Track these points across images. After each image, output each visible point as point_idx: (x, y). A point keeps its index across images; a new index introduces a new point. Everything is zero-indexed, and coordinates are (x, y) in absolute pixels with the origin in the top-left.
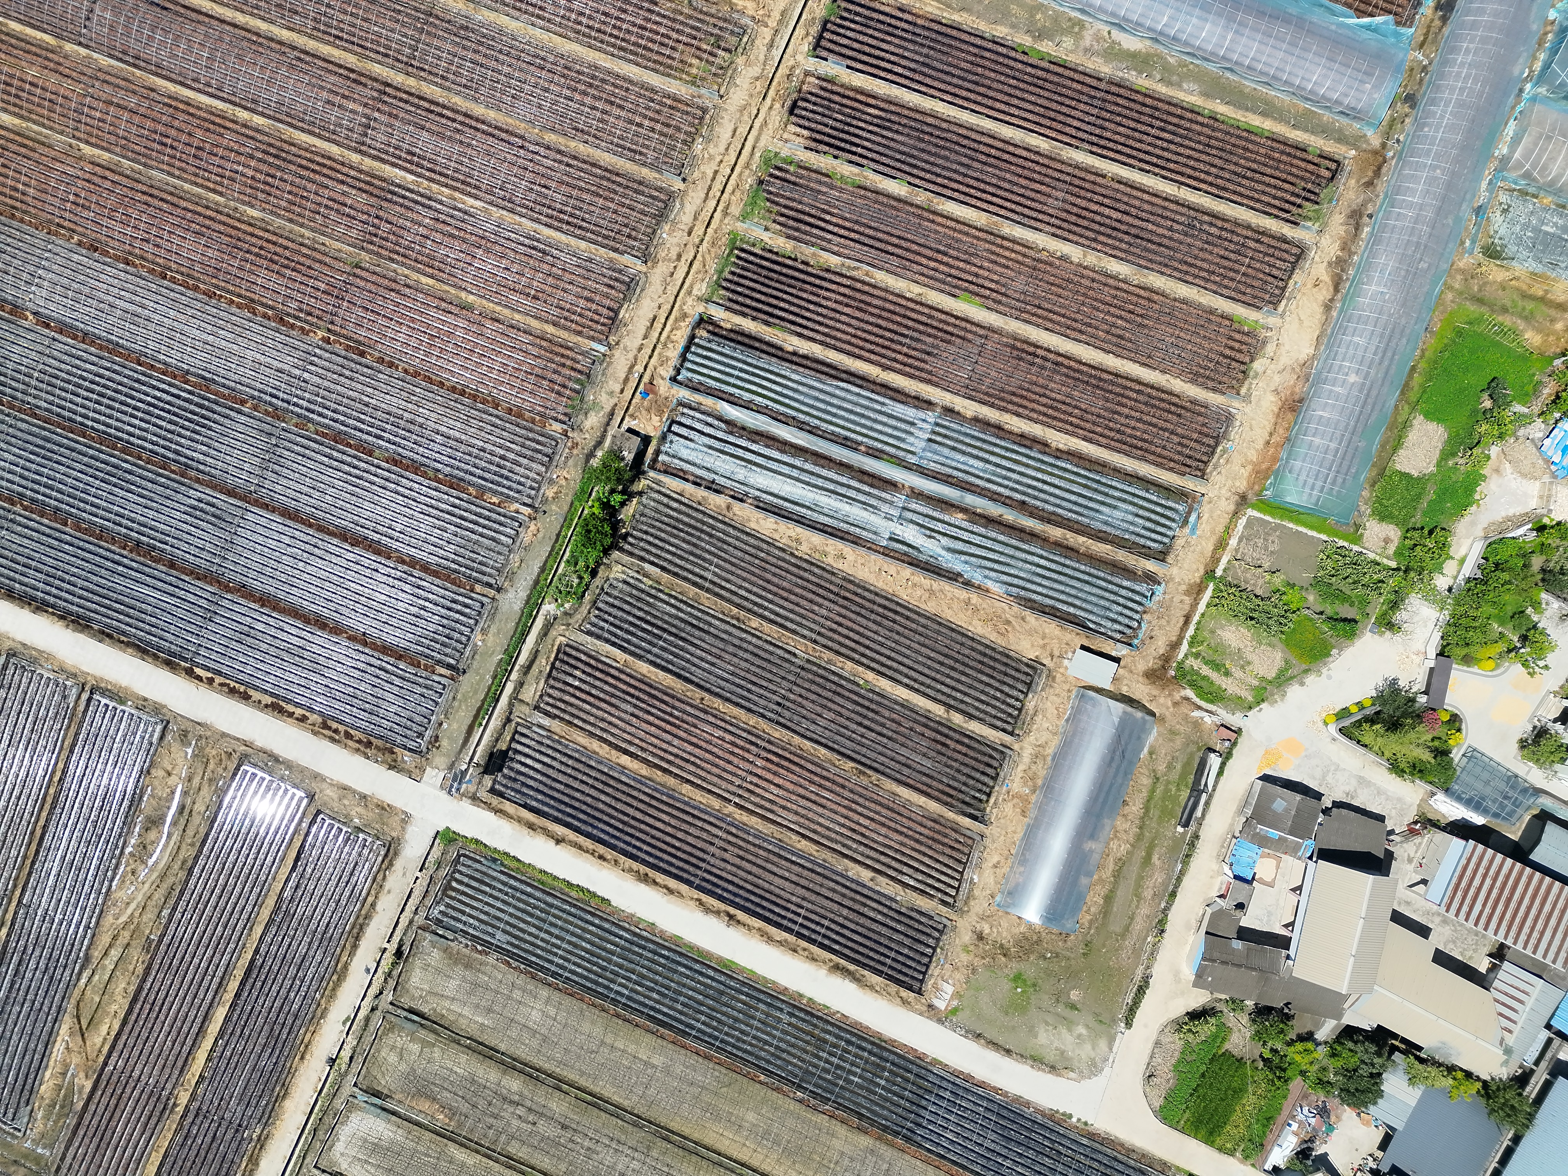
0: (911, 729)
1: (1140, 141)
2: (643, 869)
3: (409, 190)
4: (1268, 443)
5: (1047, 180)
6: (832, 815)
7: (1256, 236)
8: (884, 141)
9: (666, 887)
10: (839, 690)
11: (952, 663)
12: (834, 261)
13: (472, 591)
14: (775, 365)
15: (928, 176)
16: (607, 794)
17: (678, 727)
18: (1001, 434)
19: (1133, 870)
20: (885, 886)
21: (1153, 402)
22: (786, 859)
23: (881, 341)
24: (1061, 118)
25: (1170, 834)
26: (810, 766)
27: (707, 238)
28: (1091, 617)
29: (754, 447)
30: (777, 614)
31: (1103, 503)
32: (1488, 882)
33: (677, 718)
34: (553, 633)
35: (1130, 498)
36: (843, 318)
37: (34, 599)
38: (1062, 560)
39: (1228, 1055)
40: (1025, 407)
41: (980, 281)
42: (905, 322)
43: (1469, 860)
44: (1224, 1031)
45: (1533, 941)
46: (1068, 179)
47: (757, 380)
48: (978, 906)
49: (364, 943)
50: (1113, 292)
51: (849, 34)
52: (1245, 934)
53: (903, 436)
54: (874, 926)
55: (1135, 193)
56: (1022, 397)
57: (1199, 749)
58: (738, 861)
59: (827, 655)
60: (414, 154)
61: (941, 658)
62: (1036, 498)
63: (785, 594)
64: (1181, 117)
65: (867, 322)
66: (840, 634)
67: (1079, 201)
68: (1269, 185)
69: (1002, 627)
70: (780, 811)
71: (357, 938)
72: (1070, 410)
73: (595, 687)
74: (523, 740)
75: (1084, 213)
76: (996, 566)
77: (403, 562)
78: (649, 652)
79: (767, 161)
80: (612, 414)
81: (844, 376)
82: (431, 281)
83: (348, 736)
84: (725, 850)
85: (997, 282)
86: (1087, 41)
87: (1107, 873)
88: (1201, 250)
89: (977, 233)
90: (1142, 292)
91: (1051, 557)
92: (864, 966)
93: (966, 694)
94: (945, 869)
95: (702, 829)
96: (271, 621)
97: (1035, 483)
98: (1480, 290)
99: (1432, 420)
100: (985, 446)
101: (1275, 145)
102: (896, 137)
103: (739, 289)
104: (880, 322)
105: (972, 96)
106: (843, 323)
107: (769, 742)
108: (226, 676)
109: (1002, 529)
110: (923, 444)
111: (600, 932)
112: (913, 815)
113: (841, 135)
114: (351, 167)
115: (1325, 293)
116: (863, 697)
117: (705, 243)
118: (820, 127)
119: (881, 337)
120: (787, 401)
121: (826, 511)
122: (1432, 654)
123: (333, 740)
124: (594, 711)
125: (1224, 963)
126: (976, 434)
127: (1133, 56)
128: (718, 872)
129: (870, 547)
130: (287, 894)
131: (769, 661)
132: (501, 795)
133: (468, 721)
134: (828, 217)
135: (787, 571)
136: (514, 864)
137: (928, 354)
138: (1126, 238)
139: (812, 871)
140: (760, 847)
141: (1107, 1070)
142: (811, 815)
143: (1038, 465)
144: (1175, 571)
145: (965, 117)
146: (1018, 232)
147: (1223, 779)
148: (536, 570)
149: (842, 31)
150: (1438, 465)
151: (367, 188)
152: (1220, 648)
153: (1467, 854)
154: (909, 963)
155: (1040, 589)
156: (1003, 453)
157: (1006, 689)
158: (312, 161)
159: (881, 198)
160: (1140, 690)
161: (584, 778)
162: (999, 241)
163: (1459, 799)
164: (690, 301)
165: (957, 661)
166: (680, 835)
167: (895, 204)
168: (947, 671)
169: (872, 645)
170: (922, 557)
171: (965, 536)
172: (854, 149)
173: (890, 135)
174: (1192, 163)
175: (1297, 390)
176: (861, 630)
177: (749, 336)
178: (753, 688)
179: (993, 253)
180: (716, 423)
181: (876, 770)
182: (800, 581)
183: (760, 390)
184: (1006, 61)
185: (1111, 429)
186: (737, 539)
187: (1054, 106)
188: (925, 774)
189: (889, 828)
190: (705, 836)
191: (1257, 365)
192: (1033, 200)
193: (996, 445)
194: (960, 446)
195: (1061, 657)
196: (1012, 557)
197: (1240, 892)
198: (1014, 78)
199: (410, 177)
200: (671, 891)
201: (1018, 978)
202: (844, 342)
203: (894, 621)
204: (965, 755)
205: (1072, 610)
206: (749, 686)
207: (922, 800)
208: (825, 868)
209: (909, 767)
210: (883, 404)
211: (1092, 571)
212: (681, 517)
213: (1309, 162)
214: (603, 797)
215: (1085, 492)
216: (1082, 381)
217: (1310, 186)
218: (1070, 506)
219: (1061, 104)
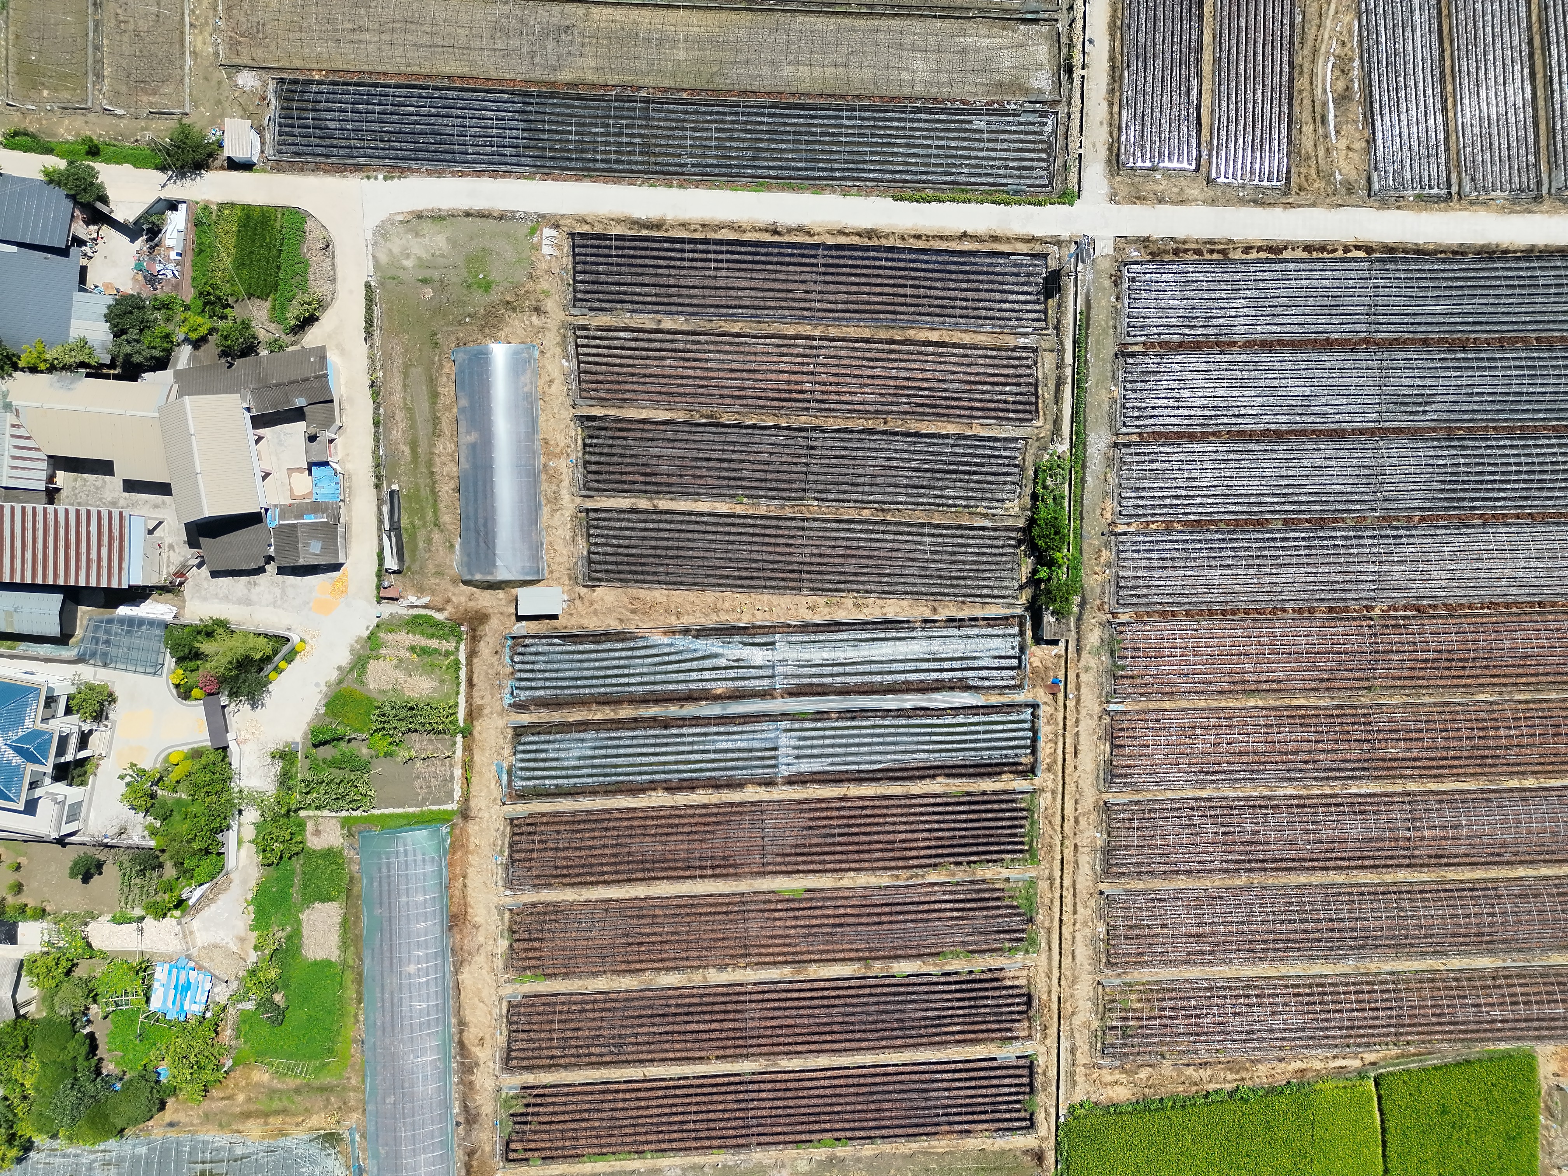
0: (681, 476)
1: (697, 1103)
2: (875, 242)
3: (1351, 778)
4: (464, 877)
5: (769, 1032)
6: (721, 366)
7: (556, 1061)
8: (933, 1005)
9: (847, 234)
10: (763, 485)
11: (671, 553)
12: (933, 877)
13: (1140, 434)
14: (946, 759)
15: (879, 990)
16: (937, 298)
17: (897, 387)
18: (713, 782)
19: (423, 431)
20: (645, 321)
21: (586, 870)
22: (746, 307)
23: (859, 821)
24: (779, 1094)
25: (403, 478)
26: (760, 402)
27: (1058, 849)
28: (560, 648)
29: (934, 675)
30: (849, 530)
31: (593, 757)
32: (94, 556)
33: (902, 395)
34: (1049, 426)
35: (570, 772)
36: (902, 828)
37: (1539, 258)
38: (608, 690)
39: (264, 297)
40: (701, 816)
41: (791, 914)
42: (845, 848)
43: (120, 568)
44: (277, 316)
45: (29, 518)
46: (750, 1042)
47: (958, 738)
48: (551, 339)
49: (1105, 65)
50: (666, 955)
51: (1007, 1090)
52: (298, 415)
53: (802, 743)
54: (639, 279)
55: (684, 1055)
56: (708, 824)
57: (409, 568)
58: (790, 286)
59: (787, 512)
60: (1361, 812)
61: (681, 553)
62: (656, 736)
63: (849, 552)
64: (670, 1141)
65: (878, 833)
66: (782, 536)
67: (731, 1025)
68: (563, 1113)
69: (638, 605)
70: (771, 349)
71: (1113, 68)
72: (659, 831)
73: (989, 392)
74: (1035, 315)
75: (722, 1016)
76: (666, 659)
77: (1214, 434)
78: (952, 446)
79: (1033, 942)
80: (1079, 651)
81: (879, 775)
82: (1296, 703)
83: (1198, 252)
84: (806, 292)
85: (775, 919)
87: (446, 419)
88: (600, 1028)
89: (812, 957)
90: (638, 966)
91: (619, 689)
92: (634, 239)
93: (646, 530)
94: (597, 359)
95: (836, 302)
96: (1313, 328)
97: (663, 749)
98: (328, 1100)
99: (322, 961)
100: (722, 764)
101: (574, 1152)
102: (924, 1014)
103: (1008, 814)
104: (867, 838)
105: (870, 1080)
106: (901, 823)
107: (807, 409)
108: (1335, 260)
109: (675, 696)
110: (781, 743)
111: (891, 167)
112: (646, 397)
113: (974, 994)
114: (1411, 776)
115: (471, 1035)
116: (737, 487)
117: (1058, 843)
118: (997, 993)
120: (922, 730)
121: (843, 644)
122: (233, 746)
123: (1211, 242)
124: (981, 370)
125: (307, 380)
126: (736, 773)
128: (804, 269)
129: (789, 629)
130: (1195, 82)
131: (838, 484)
132: (1034, 256)
133: (1093, 312)
134: (955, 914)
135: (856, 574)
136: (997, 197)
137: (810, 828)
138: (673, 1010)
139: (718, 306)
140: (775, 308)
141: (369, 235)
142: (741, 358)
143: (667, 768)
144: (501, 723)
145: (868, 1059)
146: (774, 974)
147: (375, 550)
148: (1089, 478)
149: (1013, 1090)
150: (299, 922)
151: (1389, 764)
152: (429, 670)
153: (125, 573)
154: (593, 259)
155: (617, 654)
156: (704, 765)
157: (609, 550)
158: (1451, 767)
159: (914, 952)
160: (486, 600)
161: (964, 304)
162: (789, 958)
163: (152, 623)
164: (1050, 784)
165: (666, 557)
166: (854, 288)
167: (899, 952)
168: (670, 543)
169: (750, 539)
170: (737, 638)
171: (706, 675)
172: (958, 987)
173: (930, 1014)
174: (643, 1104)
175: (458, 936)
176: (765, 549)
177: (981, 775)
178: (842, 453)
179: (789, 945)
180: (979, 683)
181: (698, 424)
182: (841, 569)
183: (951, 730)
184: (852, 1125)
185: (614, 828)
186: (914, 584)
187: (791, 1103)
188: (652, 440)
189: (664, 376)
190: (832, 297)
191: (504, 944)
192: (774, 1009)
193: (714, 770)
194: (746, 755)
195: (572, 600)
196: (655, 673)
197: (317, 452)
198: (838, 1113)
199: (1354, 790)
200: (841, 233)
201: (487, 286)
202: (893, 806)
203: (739, 569)
204: (621, 473)
205: (581, 648)
206: (847, 453)
207: (644, 415)
208: (707, 314)
209: (670, 440)
210: (832, 764)
211: (574, 691)
212: (976, 583)
213: (535, 1150)
214: (940, 293)
215: (614, 761)
216: (658, 861)
217: (527, 1128)
218: (622, 743)
219: (785, 1107)
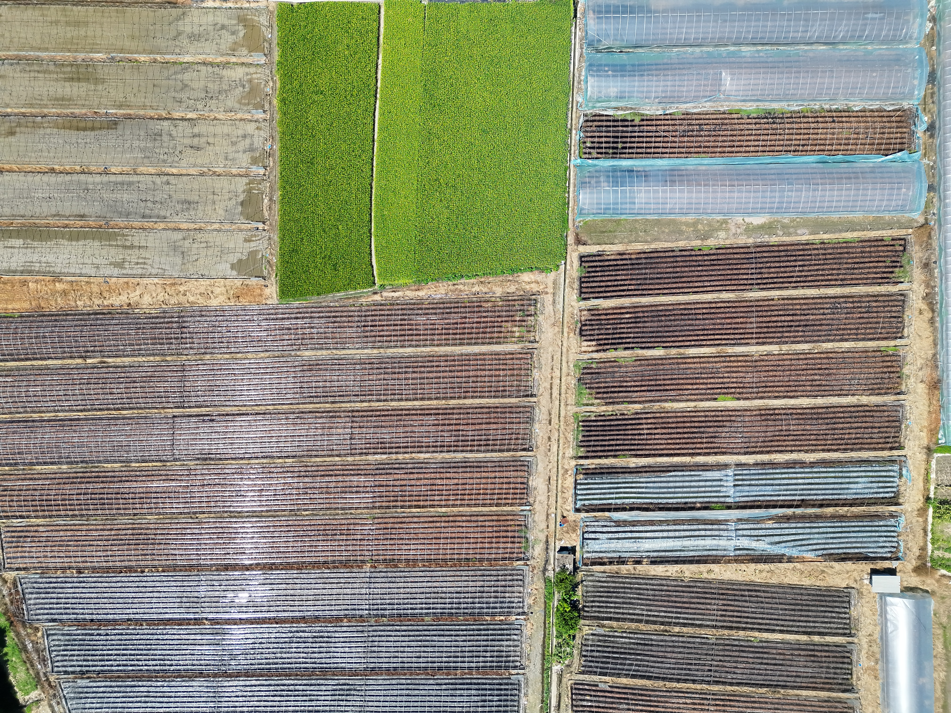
0: (792, 655)
1: (786, 272)
3: (386, 464)
4: (930, 412)
5: (741, 315)
7: (875, 299)
8: (639, 330)
10: (741, 649)
11: (800, 607)
12: (638, 407)
13: (510, 674)
14: (630, 478)
15: (673, 339)
18: (774, 466)
21: (854, 414)
23: (684, 441)
24: (736, 277)
26: (742, 699)
27: (562, 423)
28: (869, 550)
29: (635, 529)
30: (687, 619)
33: (655, 701)
34: (564, 680)
36: (657, 436)
38: (840, 524)
41: (726, 385)
42: (693, 424)
46: (754, 309)
47: (622, 490)
50: (805, 362)
51: (596, 279)
53: (718, 489)
55: (795, 302)
56: (777, 441)
59: (726, 631)
61: (793, 607)
62: (809, 495)
63: (688, 605)
64: (804, 250)
65: (671, 434)
66: (728, 616)
67: (765, 319)
68: (870, 268)
69: (821, 577)
72: (808, 437)
73: (601, 702)
75: (770, 324)
76: (802, 543)
78: (623, 670)
79: (578, 367)
80: (547, 541)
81: (670, 468)
82: (419, 510)
85: (736, 383)
86: (733, 230)
87: (939, 694)
88: (846, 319)
89: (714, 360)
90: (822, 356)
91: (832, 525)
97: (805, 487)
100: (768, 477)
101: (864, 244)
102: (646, 325)
103: (592, 444)
104: (679, 430)
105: (680, 285)
107: (713, 694)
109: (798, 520)
110: (732, 490)
112: (813, 703)
113: (615, 336)
114: (350, 465)
115: (928, 315)
116: (757, 647)
117: (562, 427)
118: (599, 337)
119: (684, 438)
120: (643, 495)
121: (692, 548)
126: (760, 472)
127: (761, 227)
129: (727, 560)
131: (695, 648)
134: (625, 384)
135: (683, 592)
137: (714, 437)
138: (800, 329)
143: (803, 475)
144: (906, 506)
145: (681, 299)
146: (738, 350)
148: (541, 648)
149: (592, 279)
151: (363, 472)
155: (834, 546)
156: (780, 476)
157: (837, 610)
158: (328, 470)
159: (650, 362)
160: (914, 581)
162: (728, 359)
164: (566, 461)
165: (802, 605)
167: (660, 362)
168: (799, 613)
169: (749, 615)
170: (757, 553)
171: (779, 532)
172: (625, 341)
173: (642, 325)
174: (820, 272)
175: (934, 376)
176: (740, 609)
177: (608, 468)
178: (691, 667)
179: (728, 367)
180: (608, 524)
181: (781, 686)
182: (693, 595)
183: (626, 495)
184: (691, 259)
185: (836, 439)
186: (647, 584)
187: (728, 272)
188: (810, 677)
191: (906, 370)
192: (738, 329)
193: (774, 474)
194: (753, 482)
195: (861, 579)
196: (809, 534)
198: (699, 266)
199: (384, 457)
203: (757, 596)
204: (829, 657)
205: (856, 551)
206: (689, 667)
207: (815, 693)
209: (799, 677)
210: (700, 475)
211: (861, 524)
212: (610, 584)
213: (887, 245)
215: (836, 480)
216: (809, 419)
217: (894, 259)
218: (831, 492)
219: (732, 269)
